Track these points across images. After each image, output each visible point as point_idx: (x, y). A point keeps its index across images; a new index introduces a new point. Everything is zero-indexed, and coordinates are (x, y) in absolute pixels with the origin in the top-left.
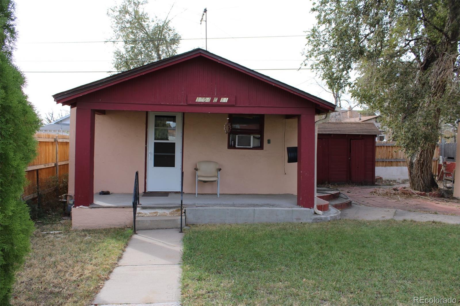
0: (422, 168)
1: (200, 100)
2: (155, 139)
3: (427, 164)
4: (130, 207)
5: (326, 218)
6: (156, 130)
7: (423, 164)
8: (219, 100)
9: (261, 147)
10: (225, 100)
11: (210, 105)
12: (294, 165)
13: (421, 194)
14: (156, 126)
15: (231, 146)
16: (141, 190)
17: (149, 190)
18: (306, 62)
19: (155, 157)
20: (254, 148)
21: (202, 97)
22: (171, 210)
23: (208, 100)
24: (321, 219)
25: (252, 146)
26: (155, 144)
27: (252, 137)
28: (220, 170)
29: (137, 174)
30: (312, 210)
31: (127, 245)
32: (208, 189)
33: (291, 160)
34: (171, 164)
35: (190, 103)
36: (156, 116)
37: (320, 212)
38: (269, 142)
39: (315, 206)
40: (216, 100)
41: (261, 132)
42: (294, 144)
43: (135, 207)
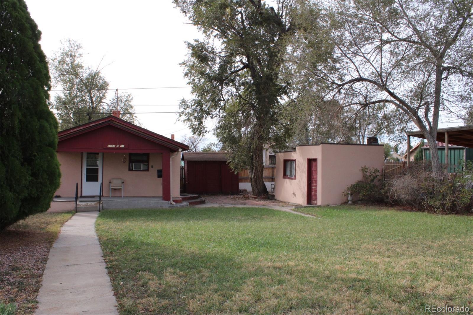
0: (256, 182)
1: (110, 146)
2: (87, 166)
3: (259, 179)
4: (73, 201)
5: (177, 206)
6: (87, 161)
7: (256, 179)
8: (119, 146)
9: (148, 170)
10: (122, 146)
11: (115, 149)
12: (161, 179)
13: (254, 198)
14: (87, 158)
15: (130, 170)
16: (79, 195)
17: (83, 195)
18: (179, 118)
19: (87, 176)
20: (143, 171)
21: (111, 144)
22: (95, 203)
23: (114, 146)
24: (174, 207)
25: (142, 169)
26: (87, 169)
27: (142, 164)
28: (123, 183)
29: (77, 184)
30: (169, 202)
31: (73, 216)
32: (117, 194)
33: (159, 176)
34: (96, 180)
35: (104, 148)
36: (87, 153)
37: (174, 203)
38: (152, 167)
39: (171, 200)
40: (118, 146)
41: (148, 161)
42: (160, 168)
43: (76, 201)
